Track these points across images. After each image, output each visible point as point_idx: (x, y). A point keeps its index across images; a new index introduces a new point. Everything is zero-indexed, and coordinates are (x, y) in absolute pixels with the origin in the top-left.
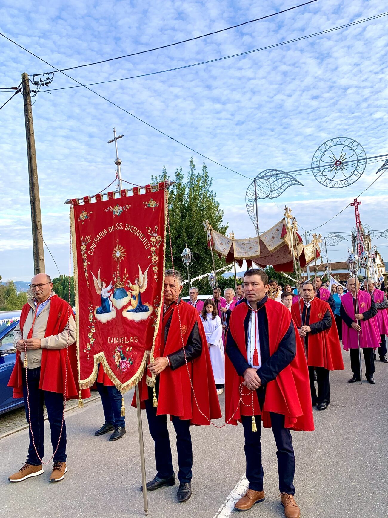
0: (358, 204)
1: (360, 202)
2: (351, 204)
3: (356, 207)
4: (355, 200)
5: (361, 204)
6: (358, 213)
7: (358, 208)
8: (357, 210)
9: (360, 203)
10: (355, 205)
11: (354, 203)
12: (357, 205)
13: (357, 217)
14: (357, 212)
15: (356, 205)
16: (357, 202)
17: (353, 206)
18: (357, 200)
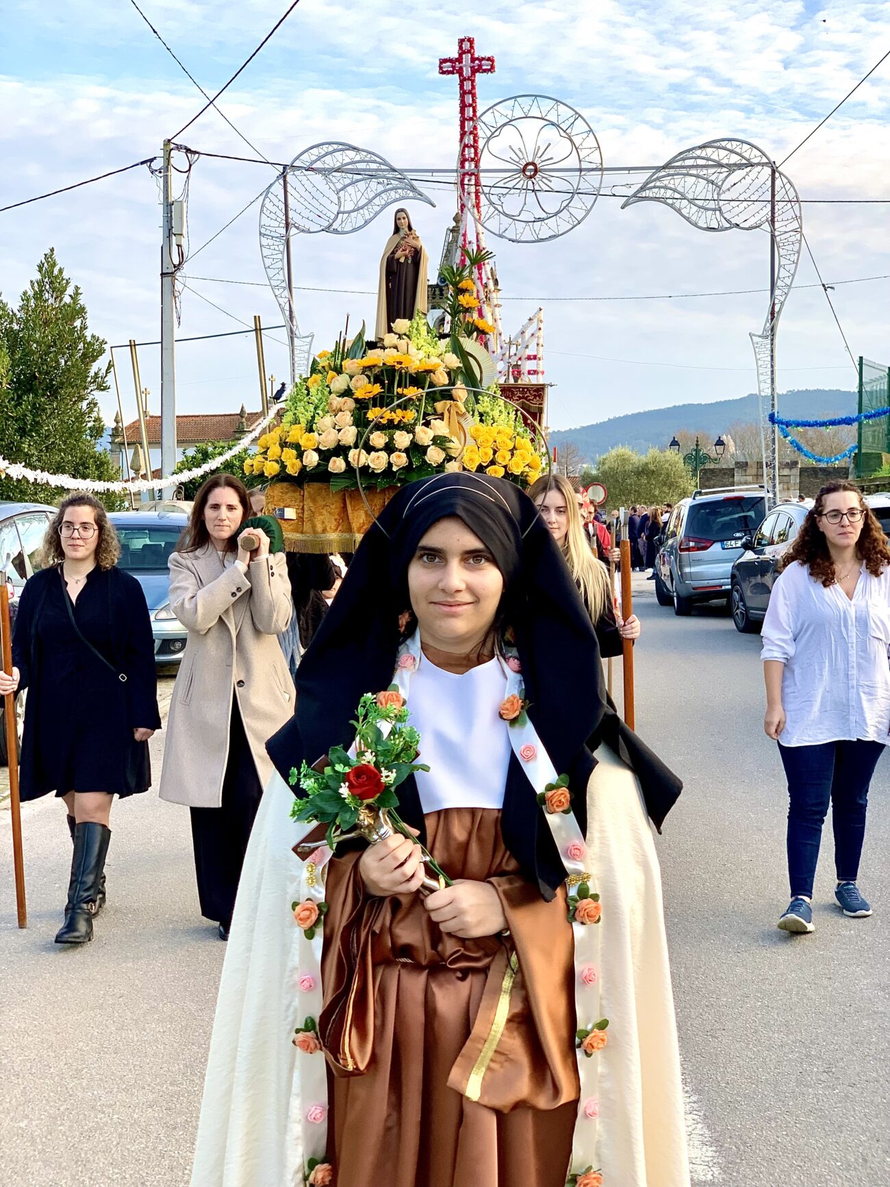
0: (479, 69)
1: (490, 59)
2: (445, 61)
3: (468, 85)
4: (466, 45)
5: (491, 69)
6: (473, 119)
7: (478, 91)
8: (469, 99)
9: (486, 65)
10: (460, 72)
11: (459, 60)
12: (474, 71)
13: (469, 139)
14: (469, 112)
15: (467, 72)
16: (472, 55)
17: (450, 75)
18: (476, 46)
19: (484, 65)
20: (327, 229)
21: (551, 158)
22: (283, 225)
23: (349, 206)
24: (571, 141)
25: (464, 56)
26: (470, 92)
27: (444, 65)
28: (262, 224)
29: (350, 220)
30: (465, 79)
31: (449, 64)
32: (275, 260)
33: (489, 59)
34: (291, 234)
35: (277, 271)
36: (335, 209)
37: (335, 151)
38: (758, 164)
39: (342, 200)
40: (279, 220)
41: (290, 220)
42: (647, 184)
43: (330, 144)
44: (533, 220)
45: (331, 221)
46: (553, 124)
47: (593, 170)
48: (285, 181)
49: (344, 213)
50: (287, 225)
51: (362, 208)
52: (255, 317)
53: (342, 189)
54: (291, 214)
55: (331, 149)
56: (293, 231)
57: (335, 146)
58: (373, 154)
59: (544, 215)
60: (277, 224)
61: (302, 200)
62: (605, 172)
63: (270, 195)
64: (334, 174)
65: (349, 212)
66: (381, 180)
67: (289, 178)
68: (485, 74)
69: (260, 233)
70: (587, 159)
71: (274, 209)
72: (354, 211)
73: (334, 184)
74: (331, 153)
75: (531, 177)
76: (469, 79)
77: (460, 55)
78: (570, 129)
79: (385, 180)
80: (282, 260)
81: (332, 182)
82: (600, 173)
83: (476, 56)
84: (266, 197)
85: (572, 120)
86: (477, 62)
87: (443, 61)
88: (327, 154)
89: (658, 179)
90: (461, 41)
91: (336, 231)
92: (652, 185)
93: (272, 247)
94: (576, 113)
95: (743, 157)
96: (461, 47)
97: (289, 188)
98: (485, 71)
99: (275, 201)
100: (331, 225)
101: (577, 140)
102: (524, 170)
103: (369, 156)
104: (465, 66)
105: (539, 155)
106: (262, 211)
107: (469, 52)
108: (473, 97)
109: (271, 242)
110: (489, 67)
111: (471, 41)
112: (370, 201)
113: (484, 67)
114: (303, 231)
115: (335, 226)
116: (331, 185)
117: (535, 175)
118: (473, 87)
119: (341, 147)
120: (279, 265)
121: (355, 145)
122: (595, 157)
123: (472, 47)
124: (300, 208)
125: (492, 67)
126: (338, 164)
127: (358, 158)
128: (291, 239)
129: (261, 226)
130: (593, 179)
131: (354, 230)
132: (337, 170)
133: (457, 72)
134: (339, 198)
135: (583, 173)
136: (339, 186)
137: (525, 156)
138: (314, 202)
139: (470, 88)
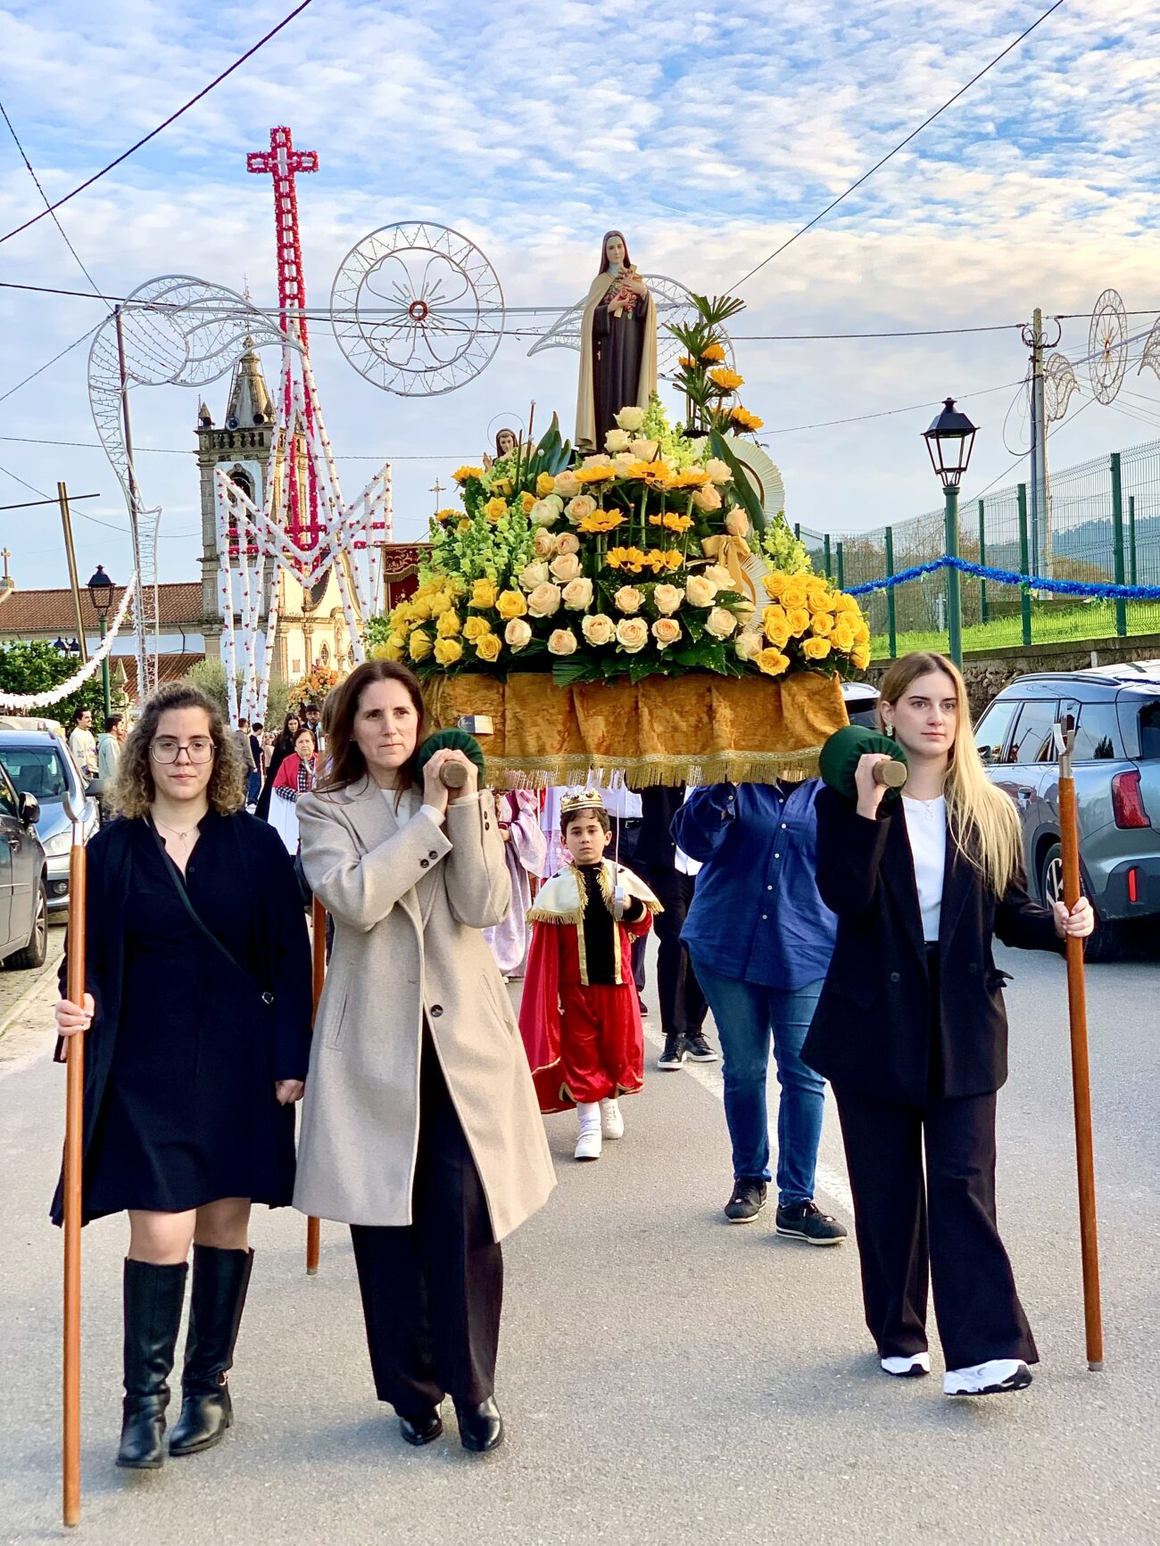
0: (299, 168)
1: (312, 155)
2: (254, 156)
3: (284, 187)
4: (280, 137)
5: (314, 167)
6: (293, 229)
7: (298, 193)
8: (286, 204)
9: (307, 162)
10: (274, 170)
11: (273, 155)
12: (292, 170)
13: (289, 254)
14: (288, 220)
15: (283, 170)
16: (289, 149)
17: (262, 174)
18: (293, 137)
19: (304, 162)
20: (172, 381)
21: (443, 297)
22: (118, 376)
23: (198, 352)
24: (466, 276)
25: (278, 150)
26: (288, 196)
27: (253, 161)
28: (92, 374)
29: (201, 370)
30: (281, 179)
31: (259, 160)
32: (109, 419)
33: (310, 155)
34: (128, 387)
35: (112, 431)
36: (183, 358)
37: (180, 286)
38: (684, 305)
39: (191, 345)
40: (112, 369)
41: (126, 370)
42: (557, 327)
43: (173, 277)
44: (424, 369)
45: (178, 371)
46: (444, 257)
47: (492, 310)
48: (118, 323)
49: (193, 361)
50: (123, 375)
51: (216, 355)
52: (59, 484)
53: (190, 332)
54: (127, 362)
55: (174, 283)
56: (130, 382)
57: (180, 281)
58: (227, 290)
59: (437, 364)
60: (109, 374)
61: (140, 345)
62: (507, 314)
63: (100, 339)
64: (179, 314)
65: (200, 360)
66: (238, 321)
67: (123, 318)
68: (306, 173)
69: (90, 386)
70: (485, 298)
71: (106, 356)
72: (205, 358)
73: (179, 325)
74: (174, 289)
75: (419, 319)
76: (286, 179)
77: (274, 149)
78: (463, 263)
79: (243, 322)
80: (118, 418)
81: (177, 324)
82: (501, 314)
83: (294, 150)
84: (96, 340)
85: (466, 251)
86: (295, 158)
87: (252, 156)
88: (170, 290)
89: (570, 322)
90: (275, 132)
91: (184, 383)
92: (562, 328)
93: (105, 403)
94: (471, 244)
95: (666, 297)
96: (274, 140)
97: (124, 331)
98: (306, 169)
99: (107, 346)
100: (178, 375)
101: (472, 275)
102: (411, 311)
103: (222, 292)
104: (281, 162)
105: (428, 293)
106: (90, 358)
107: (285, 145)
108: (291, 202)
109: (103, 396)
110: (311, 165)
111: (286, 132)
112: (225, 347)
113: (304, 165)
114: (143, 383)
115: (183, 376)
116: (176, 327)
117: (424, 316)
118: (292, 189)
119: (186, 281)
120: (115, 424)
121: (205, 280)
122: (495, 297)
123: (288, 139)
124: (139, 356)
125: (315, 164)
126: (183, 303)
127: (208, 295)
128: (128, 392)
129: (90, 377)
130: (493, 322)
131: (208, 381)
132: (185, 308)
133: (271, 170)
134: (187, 343)
135: (481, 314)
136: (187, 329)
137: (412, 294)
138: (155, 348)
139: (288, 190)
